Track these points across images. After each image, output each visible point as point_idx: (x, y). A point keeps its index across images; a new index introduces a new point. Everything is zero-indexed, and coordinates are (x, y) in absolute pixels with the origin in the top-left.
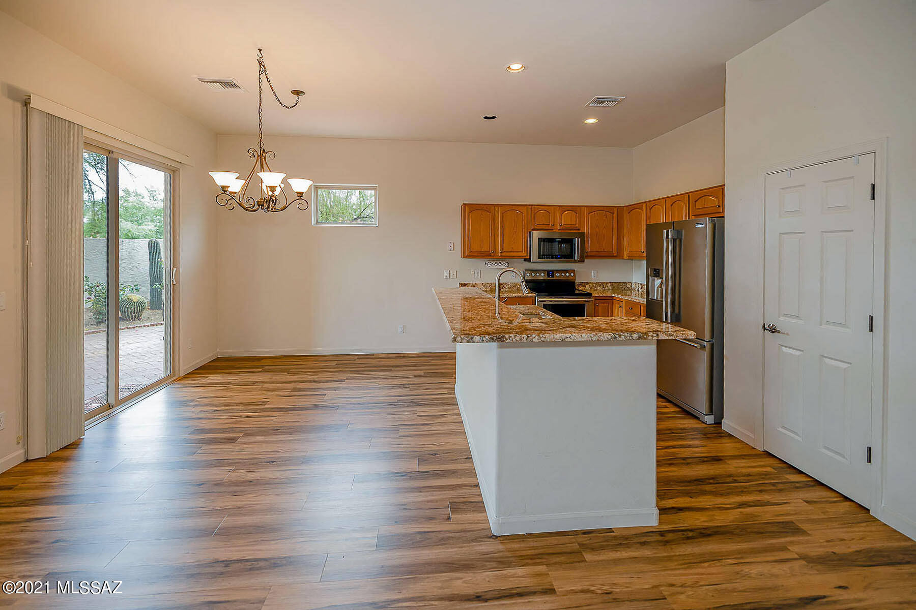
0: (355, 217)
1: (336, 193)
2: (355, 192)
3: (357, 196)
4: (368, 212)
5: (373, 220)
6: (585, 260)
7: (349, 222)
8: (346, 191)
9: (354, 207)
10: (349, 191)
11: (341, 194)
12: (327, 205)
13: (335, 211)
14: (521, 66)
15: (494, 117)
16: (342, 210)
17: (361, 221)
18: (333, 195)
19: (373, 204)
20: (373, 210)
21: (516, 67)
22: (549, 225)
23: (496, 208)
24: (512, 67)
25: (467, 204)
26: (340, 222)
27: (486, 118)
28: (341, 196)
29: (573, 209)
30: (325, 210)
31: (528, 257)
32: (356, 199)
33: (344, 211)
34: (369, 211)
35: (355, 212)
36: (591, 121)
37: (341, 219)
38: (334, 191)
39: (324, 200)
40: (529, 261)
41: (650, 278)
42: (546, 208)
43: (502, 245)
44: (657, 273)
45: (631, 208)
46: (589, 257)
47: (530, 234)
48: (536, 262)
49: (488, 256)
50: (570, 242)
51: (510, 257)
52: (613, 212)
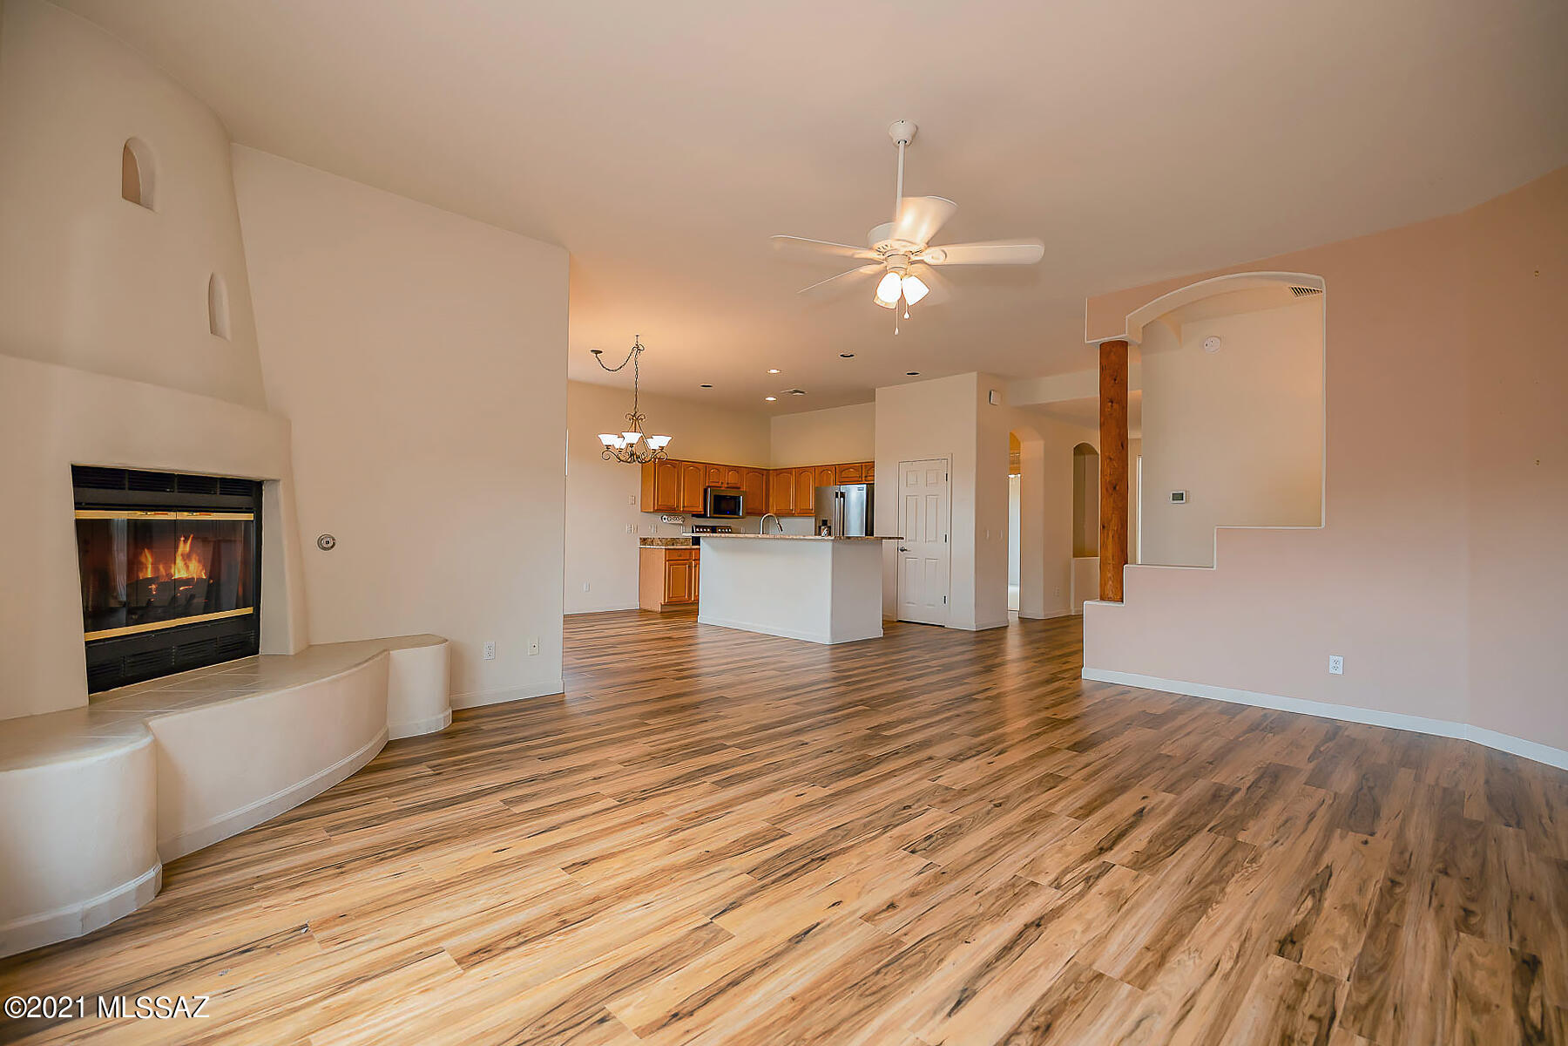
6: (746, 517)
22: (719, 483)
23: (680, 464)
29: (736, 469)
31: (703, 514)
36: (770, 399)
40: (704, 516)
41: (820, 527)
42: (717, 467)
43: (683, 501)
44: (825, 523)
45: (779, 472)
46: (749, 514)
47: (705, 491)
48: (710, 517)
49: (671, 511)
50: (736, 499)
51: (689, 512)
52: (764, 473)
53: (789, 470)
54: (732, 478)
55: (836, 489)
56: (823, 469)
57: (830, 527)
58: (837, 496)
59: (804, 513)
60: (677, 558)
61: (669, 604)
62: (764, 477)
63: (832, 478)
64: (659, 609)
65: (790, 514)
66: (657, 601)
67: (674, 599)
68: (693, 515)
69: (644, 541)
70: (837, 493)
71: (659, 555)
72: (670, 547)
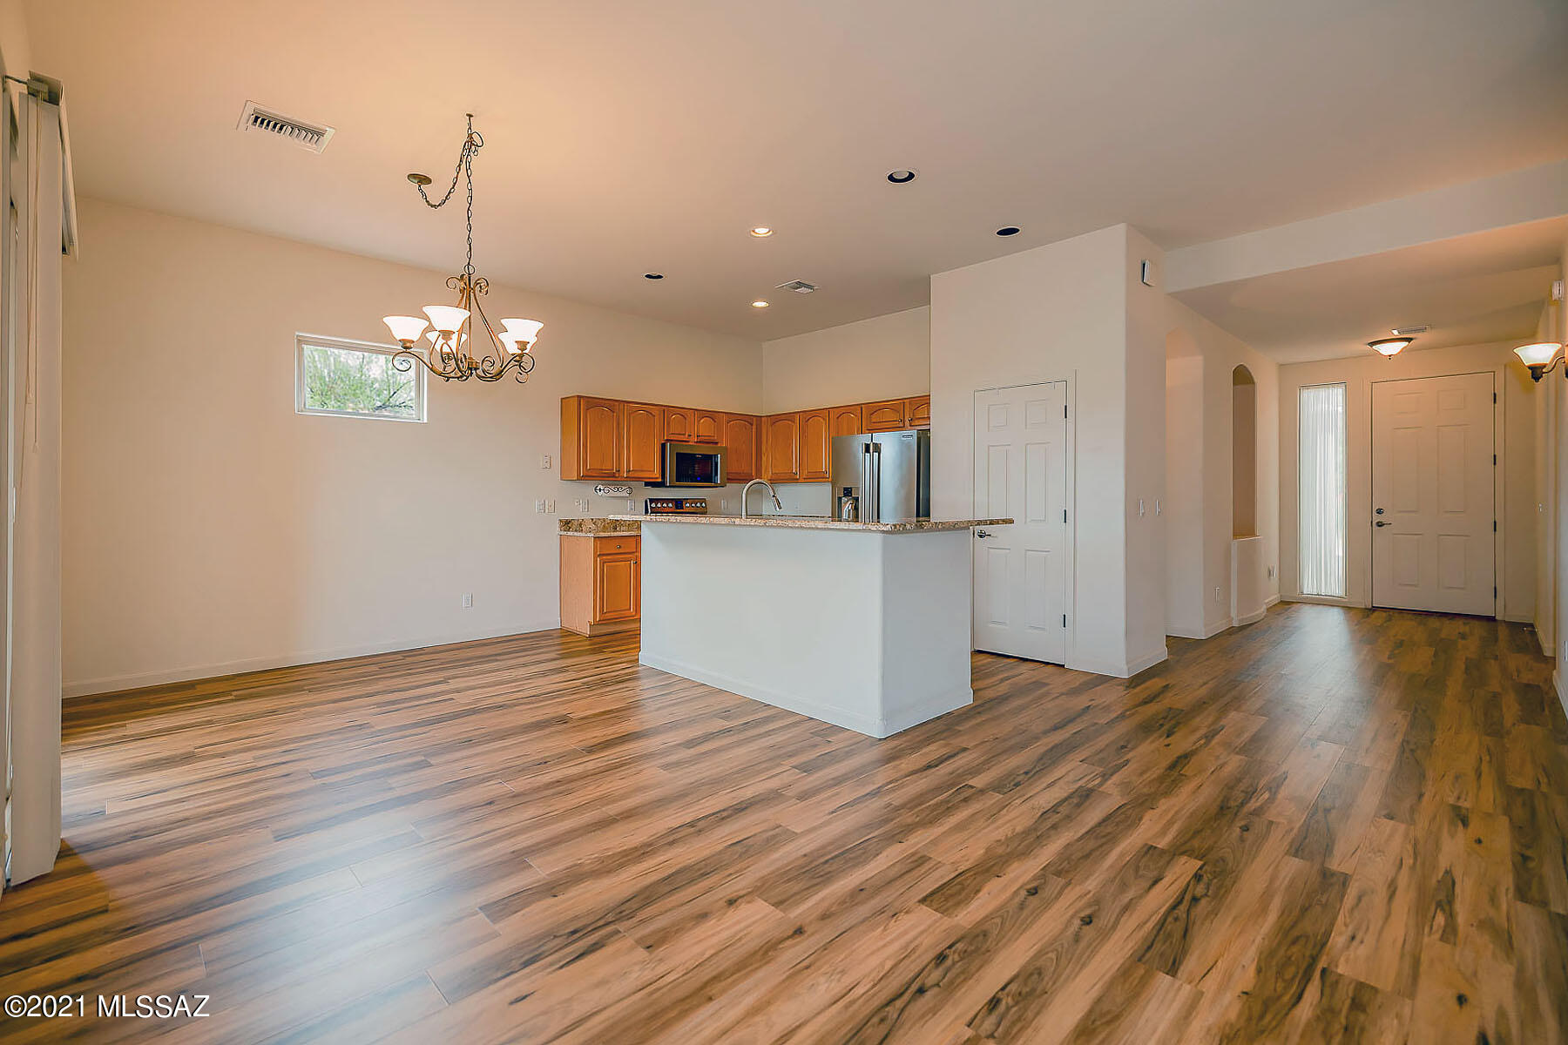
0: (379, 404)
1: (340, 357)
2: (379, 359)
3: (382, 366)
4: (401, 397)
5: (414, 412)
6: (728, 485)
7: (367, 412)
8: (360, 354)
9: (376, 385)
10: (366, 354)
11: (352, 359)
12: (322, 378)
13: (338, 390)
14: (768, 230)
15: (660, 277)
16: (353, 388)
17: (390, 411)
18: (334, 359)
19: (413, 383)
20: (413, 394)
21: (762, 231)
22: (685, 434)
23: (621, 406)
24: (757, 230)
25: (583, 397)
26: (350, 411)
27: (648, 276)
28: (349, 361)
29: (711, 415)
30: (319, 385)
31: (660, 480)
32: (380, 372)
33: (357, 391)
34: (405, 396)
35: (379, 396)
36: (760, 304)
37: (351, 405)
38: (336, 351)
39: (316, 367)
40: (661, 485)
41: (840, 499)
42: (682, 412)
43: (630, 460)
44: (848, 492)
45: (776, 419)
46: (730, 480)
47: (663, 446)
48: (670, 487)
49: (610, 477)
50: (708, 459)
51: (638, 479)
52: (752, 422)
53: (789, 417)
54: (704, 428)
55: (865, 438)
56: (843, 412)
57: (857, 499)
58: (867, 450)
59: (815, 478)
60: (617, 551)
61: (603, 622)
62: (754, 427)
63: (856, 424)
64: (587, 631)
65: (792, 479)
66: (583, 620)
67: (608, 616)
68: (647, 484)
69: (566, 524)
70: (867, 447)
71: (585, 546)
72: (602, 534)
